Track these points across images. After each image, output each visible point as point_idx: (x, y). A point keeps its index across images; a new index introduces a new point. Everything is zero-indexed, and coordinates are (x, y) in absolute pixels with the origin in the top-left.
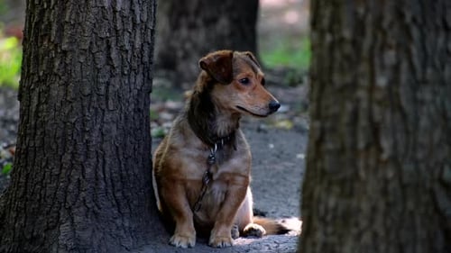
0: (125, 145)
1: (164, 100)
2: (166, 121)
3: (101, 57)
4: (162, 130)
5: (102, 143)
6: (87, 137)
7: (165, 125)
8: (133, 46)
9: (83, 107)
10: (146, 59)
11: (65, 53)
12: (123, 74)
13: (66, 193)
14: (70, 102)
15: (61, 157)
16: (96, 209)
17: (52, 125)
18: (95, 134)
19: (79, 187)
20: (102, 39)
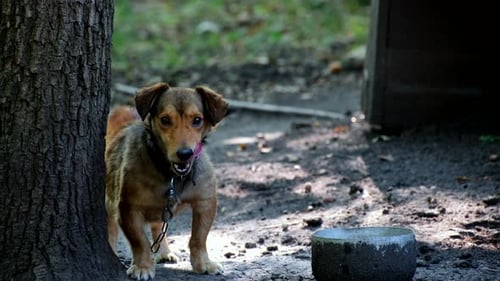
3: (74, 78)
5: (74, 173)
6: (59, 168)
9: (54, 135)
11: (34, 76)
13: (36, 231)
14: (40, 130)
15: (30, 192)
16: (72, 247)
17: (18, 157)
18: (68, 164)
19: (52, 224)
20: (74, 57)
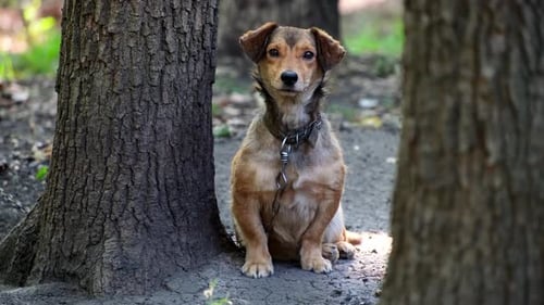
0: (182, 145)
1: (229, 92)
2: (231, 117)
3: (155, 41)
4: (227, 127)
5: (154, 143)
6: (136, 136)
7: (230, 122)
8: (192, 28)
9: (132, 99)
10: (208, 43)
11: (111, 35)
12: (180, 61)
13: (111, 202)
14: (117, 94)
15: (106, 158)
16: (147, 221)
17: (95, 122)
18: (147, 132)
19: (127, 195)
20: (156, 19)
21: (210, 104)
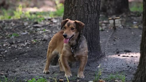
0: (92, 33)
1: (103, 20)
2: (104, 26)
3: (86, 9)
4: (103, 29)
5: (86, 32)
7: (103, 27)
8: (94, 6)
10: (98, 9)
11: (76, 7)
12: (92, 13)
21: (99, 23)
